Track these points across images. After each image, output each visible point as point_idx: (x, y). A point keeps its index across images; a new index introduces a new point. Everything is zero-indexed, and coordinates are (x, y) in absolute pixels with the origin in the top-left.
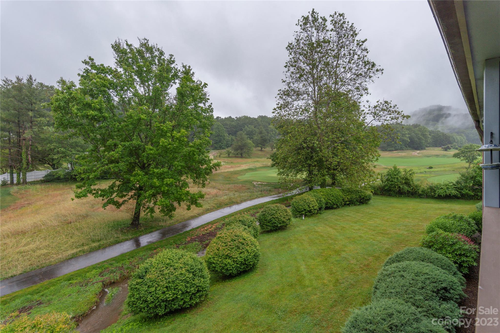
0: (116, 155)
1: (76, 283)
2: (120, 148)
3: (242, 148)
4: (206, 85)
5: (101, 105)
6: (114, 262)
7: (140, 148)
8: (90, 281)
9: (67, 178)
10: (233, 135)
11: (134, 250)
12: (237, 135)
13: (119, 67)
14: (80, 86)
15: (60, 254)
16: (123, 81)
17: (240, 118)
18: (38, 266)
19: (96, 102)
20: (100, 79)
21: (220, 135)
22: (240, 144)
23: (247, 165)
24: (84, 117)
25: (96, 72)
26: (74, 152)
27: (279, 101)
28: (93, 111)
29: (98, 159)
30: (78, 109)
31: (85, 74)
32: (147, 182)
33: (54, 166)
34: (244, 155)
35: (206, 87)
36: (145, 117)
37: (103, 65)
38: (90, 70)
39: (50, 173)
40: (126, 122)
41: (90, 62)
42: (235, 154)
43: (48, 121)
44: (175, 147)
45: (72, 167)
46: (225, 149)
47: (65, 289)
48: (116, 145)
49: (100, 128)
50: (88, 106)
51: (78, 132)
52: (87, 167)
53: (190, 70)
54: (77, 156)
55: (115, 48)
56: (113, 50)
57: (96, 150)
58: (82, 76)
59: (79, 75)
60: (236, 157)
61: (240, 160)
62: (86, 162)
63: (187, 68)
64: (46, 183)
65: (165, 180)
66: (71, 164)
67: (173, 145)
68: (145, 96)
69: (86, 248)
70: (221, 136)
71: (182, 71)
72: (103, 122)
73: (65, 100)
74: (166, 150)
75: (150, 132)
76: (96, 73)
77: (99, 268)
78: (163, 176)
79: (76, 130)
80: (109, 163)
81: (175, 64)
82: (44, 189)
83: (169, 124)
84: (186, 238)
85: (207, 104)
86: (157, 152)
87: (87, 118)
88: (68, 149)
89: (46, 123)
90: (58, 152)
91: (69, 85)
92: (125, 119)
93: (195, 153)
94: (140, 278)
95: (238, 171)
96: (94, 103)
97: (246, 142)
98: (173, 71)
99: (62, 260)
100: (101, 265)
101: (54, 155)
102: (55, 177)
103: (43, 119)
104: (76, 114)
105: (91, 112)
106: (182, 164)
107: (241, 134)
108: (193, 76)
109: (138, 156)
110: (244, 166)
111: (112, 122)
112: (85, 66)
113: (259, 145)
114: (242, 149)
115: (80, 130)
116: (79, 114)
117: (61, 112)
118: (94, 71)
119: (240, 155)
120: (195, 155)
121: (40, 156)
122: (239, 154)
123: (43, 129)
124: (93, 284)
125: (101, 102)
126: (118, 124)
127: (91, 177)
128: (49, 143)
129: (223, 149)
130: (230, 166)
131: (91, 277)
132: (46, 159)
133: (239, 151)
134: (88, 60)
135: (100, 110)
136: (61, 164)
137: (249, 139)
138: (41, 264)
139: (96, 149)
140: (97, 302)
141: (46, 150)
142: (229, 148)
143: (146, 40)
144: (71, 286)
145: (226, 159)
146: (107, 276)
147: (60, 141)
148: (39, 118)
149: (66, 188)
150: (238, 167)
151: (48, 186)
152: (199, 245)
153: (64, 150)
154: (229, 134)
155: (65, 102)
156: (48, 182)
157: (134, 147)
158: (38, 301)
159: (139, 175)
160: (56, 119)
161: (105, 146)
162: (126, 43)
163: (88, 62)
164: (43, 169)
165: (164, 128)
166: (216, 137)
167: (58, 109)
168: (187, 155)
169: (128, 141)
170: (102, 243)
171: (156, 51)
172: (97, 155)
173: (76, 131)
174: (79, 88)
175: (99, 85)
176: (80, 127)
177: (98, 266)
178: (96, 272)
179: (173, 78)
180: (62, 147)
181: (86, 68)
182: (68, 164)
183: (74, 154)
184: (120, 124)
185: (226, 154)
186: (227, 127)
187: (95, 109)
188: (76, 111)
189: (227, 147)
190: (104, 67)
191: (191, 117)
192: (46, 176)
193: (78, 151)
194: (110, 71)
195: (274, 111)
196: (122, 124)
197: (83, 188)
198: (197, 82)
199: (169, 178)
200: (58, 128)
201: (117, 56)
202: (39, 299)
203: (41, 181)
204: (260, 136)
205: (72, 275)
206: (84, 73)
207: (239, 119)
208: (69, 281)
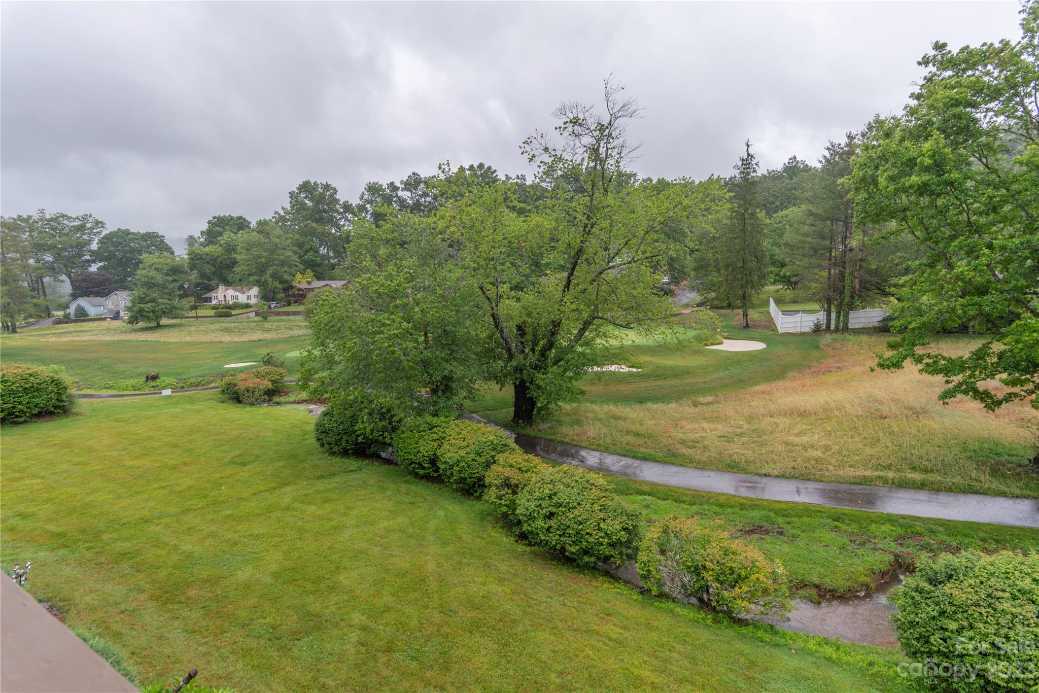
1: (846, 531)
6: (941, 529)
8: (873, 541)
15: (842, 468)
19: (927, 151)
25: (951, 72)
28: (918, 175)
31: (924, 90)
47: (824, 531)
50: (913, 164)
59: (911, 95)
64: (882, 333)
69: (891, 474)
77: (901, 526)
82: (876, 345)
87: (908, 192)
94: (930, 581)
100: (908, 521)
104: (886, 189)
105: (913, 179)
116: (891, 188)
118: (948, 74)
124: (875, 549)
125: (938, 148)
131: (877, 534)
140: (868, 587)
141: (884, 267)
144: (836, 532)
146: (910, 550)
158: (779, 528)
163: (933, 57)
170: (932, 477)
177: (901, 520)
178: (892, 530)
192: (884, 320)
197: (900, 350)
202: (782, 526)
203: (875, 328)
205: (845, 514)
208: (835, 520)
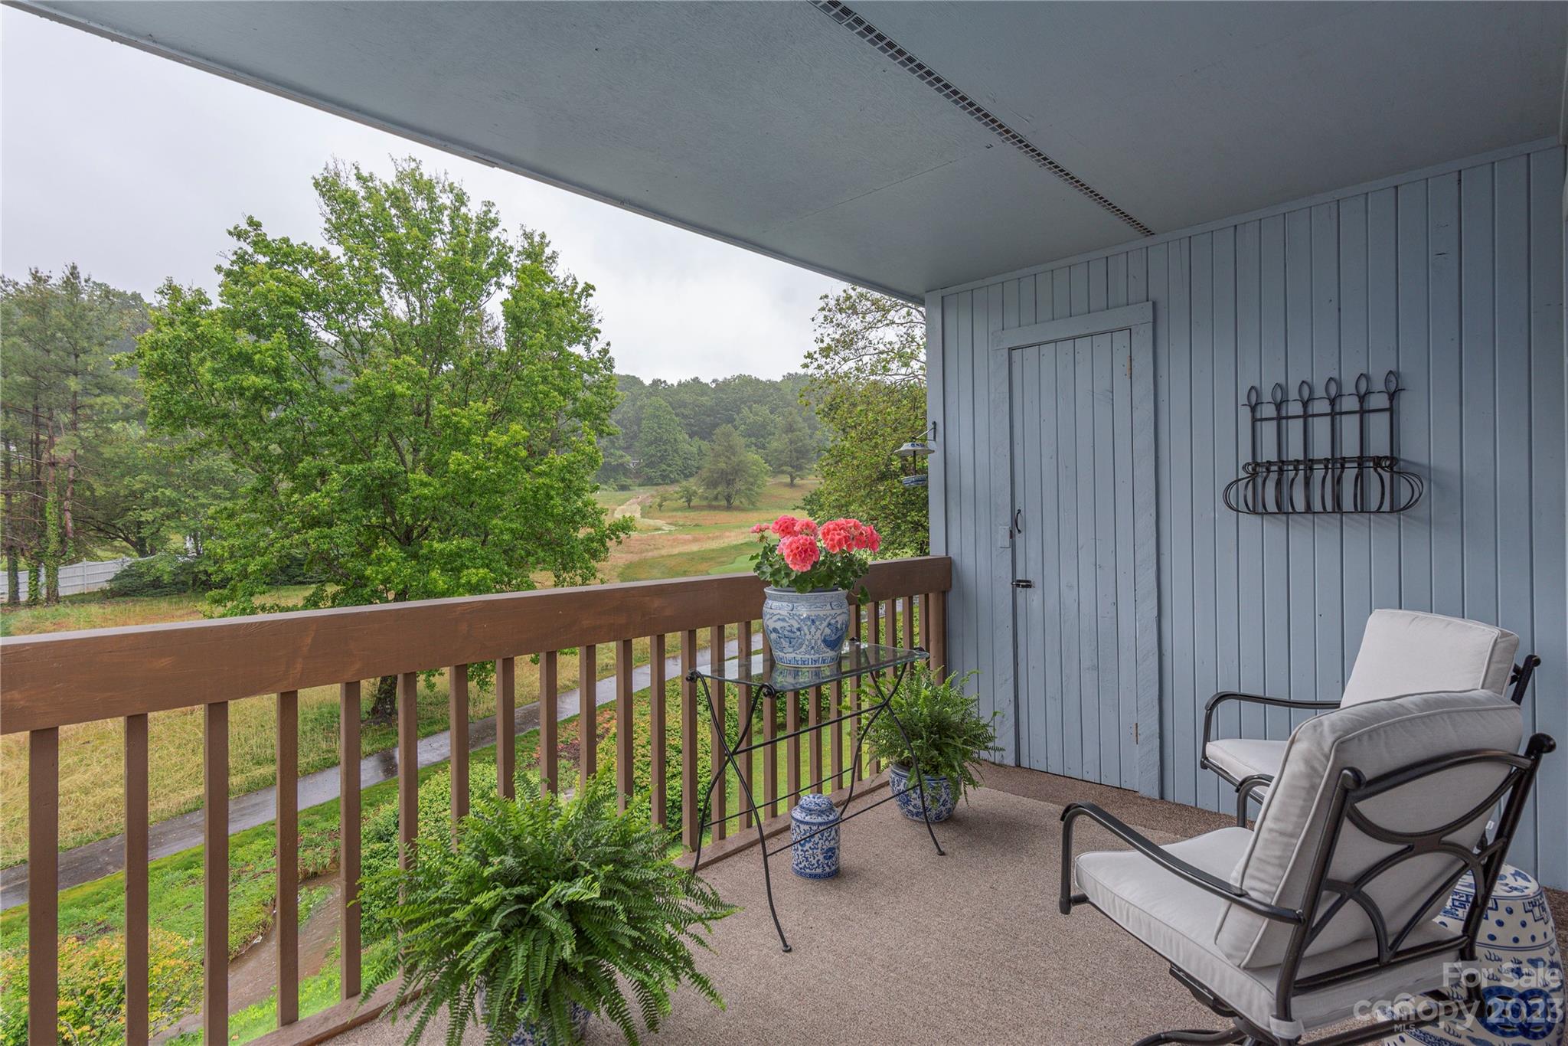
0: (325, 504)
2: (336, 480)
3: (730, 477)
4: (589, 289)
5: (281, 357)
6: (317, 818)
7: (395, 481)
8: (247, 869)
9: (184, 583)
10: (703, 438)
11: (377, 785)
12: (714, 437)
13: (335, 241)
14: (222, 301)
15: (162, 798)
16: (346, 286)
17: (726, 383)
18: (98, 833)
19: (267, 350)
20: (279, 280)
21: (661, 438)
22: (722, 465)
23: (743, 533)
24: (231, 394)
25: (268, 259)
26: (204, 501)
27: (822, 330)
28: (257, 376)
29: (273, 517)
30: (216, 372)
31: (236, 268)
32: (415, 580)
33: (143, 545)
34: (736, 503)
35: (591, 295)
36: (408, 388)
37: (288, 240)
38: (251, 256)
39: (130, 567)
40: (354, 404)
41: (251, 231)
42: (707, 498)
43: (127, 406)
44: (493, 477)
45: (196, 547)
46: (677, 481)
47: (175, 891)
48: (323, 474)
49: (279, 423)
50: (244, 360)
51: (216, 437)
52: (240, 541)
53: (543, 245)
54: (211, 511)
55: (324, 186)
56: (317, 193)
57: (268, 489)
58: (229, 274)
59: (219, 269)
60: (711, 507)
61: (723, 516)
62: (238, 525)
63: (537, 239)
64: (117, 599)
65: (465, 572)
66: (195, 537)
67: (487, 469)
68: (412, 325)
69: (236, 780)
70: (666, 442)
71: (520, 249)
72: (287, 405)
73: (179, 343)
74: (468, 484)
75: (424, 432)
76: (267, 262)
77: (274, 835)
78: (458, 563)
79: (209, 431)
80: (304, 527)
81: (499, 228)
82: (112, 617)
83: (479, 408)
84: (532, 750)
85: (596, 346)
86: (441, 492)
87: (242, 395)
88: (186, 491)
89: (121, 411)
90: (155, 502)
91: (189, 299)
92: (352, 397)
93: (553, 493)
95: (713, 550)
96: (260, 352)
97: (742, 458)
98: (494, 250)
99: (166, 815)
101: (144, 510)
102: (147, 579)
103: (110, 399)
104: (211, 385)
105: (253, 380)
106: (514, 526)
107: (727, 435)
108: (554, 261)
109: (390, 507)
110: (733, 534)
111: (313, 407)
112: (235, 244)
113: (785, 468)
114: (729, 483)
115: (221, 431)
116: (219, 385)
117: (167, 381)
118: (263, 259)
119: (724, 503)
120: (552, 498)
121: (99, 515)
122: (720, 497)
123: (109, 430)
124: (256, 876)
125: (281, 349)
126: (330, 411)
127: (251, 568)
128: (129, 473)
129: (673, 482)
130: (689, 537)
131: (249, 857)
132: (119, 522)
133: (720, 489)
134: (244, 226)
135: (278, 372)
136: (165, 541)
137: (753, 448)
138: (107, 827)
139: (267, 486)
140: (264, 925)
141: (117, 495)
142: (691, 480)
143: (414, 160)
144: (194, 883)
145: (679, 514)
147: (161, 470)
148: (99, 395)
149: (179, 613)
150: (713, 539)
151: (123, 606)
152: (570, 769)
153: (174, 494)
154: (691, 437)
155: (179, 351)
156: (126, 594)
157: (376, 478)
158: (99, 924)
159: (391, 560)
160: (151, 400)
161: (294, 478)
162: (355, 171)
163: (246, 232)
164: (109, 554)
165: (464, 421)
166: (651, 444)
167: (157, 370)
168: (528, 498)
169: (360, 461)
171: (444, 191)
172: (272, 506)
173: (210, 436)
174: (218, 309)
175: (275, 298)
176: (220, 422)
177: (270, 829)
178: (265, 845)
179: (492, 273)
180: (168, 485)
181: (241, 248)
182: (185, 538)
183: (203, 506)
184: (336, 410)
185: (682, 498)
186: (686, 413)
187: (261, 370)
188: (209, 376)
189: (687, 477)
190: (292, 246)
191: (541, 387)
192: (117, 578)
193: (217, 497)
194: (309, 257)
195: (809, 360)
196: (345, 410)
197: (229, 604)
198: (565, 281)
199: (475, 568)
200: (157, 427)
201: (328, 210)
202: (101, 919)
203: (103, 591)
204: (786, 438)
205: (195, 855)
206: (233, 263)
207: (723, 386)
208: (186, 869)
